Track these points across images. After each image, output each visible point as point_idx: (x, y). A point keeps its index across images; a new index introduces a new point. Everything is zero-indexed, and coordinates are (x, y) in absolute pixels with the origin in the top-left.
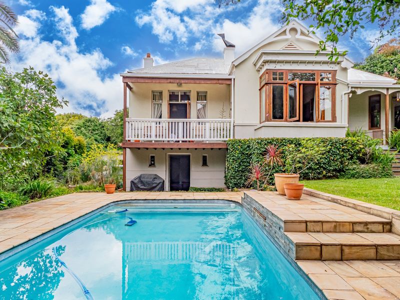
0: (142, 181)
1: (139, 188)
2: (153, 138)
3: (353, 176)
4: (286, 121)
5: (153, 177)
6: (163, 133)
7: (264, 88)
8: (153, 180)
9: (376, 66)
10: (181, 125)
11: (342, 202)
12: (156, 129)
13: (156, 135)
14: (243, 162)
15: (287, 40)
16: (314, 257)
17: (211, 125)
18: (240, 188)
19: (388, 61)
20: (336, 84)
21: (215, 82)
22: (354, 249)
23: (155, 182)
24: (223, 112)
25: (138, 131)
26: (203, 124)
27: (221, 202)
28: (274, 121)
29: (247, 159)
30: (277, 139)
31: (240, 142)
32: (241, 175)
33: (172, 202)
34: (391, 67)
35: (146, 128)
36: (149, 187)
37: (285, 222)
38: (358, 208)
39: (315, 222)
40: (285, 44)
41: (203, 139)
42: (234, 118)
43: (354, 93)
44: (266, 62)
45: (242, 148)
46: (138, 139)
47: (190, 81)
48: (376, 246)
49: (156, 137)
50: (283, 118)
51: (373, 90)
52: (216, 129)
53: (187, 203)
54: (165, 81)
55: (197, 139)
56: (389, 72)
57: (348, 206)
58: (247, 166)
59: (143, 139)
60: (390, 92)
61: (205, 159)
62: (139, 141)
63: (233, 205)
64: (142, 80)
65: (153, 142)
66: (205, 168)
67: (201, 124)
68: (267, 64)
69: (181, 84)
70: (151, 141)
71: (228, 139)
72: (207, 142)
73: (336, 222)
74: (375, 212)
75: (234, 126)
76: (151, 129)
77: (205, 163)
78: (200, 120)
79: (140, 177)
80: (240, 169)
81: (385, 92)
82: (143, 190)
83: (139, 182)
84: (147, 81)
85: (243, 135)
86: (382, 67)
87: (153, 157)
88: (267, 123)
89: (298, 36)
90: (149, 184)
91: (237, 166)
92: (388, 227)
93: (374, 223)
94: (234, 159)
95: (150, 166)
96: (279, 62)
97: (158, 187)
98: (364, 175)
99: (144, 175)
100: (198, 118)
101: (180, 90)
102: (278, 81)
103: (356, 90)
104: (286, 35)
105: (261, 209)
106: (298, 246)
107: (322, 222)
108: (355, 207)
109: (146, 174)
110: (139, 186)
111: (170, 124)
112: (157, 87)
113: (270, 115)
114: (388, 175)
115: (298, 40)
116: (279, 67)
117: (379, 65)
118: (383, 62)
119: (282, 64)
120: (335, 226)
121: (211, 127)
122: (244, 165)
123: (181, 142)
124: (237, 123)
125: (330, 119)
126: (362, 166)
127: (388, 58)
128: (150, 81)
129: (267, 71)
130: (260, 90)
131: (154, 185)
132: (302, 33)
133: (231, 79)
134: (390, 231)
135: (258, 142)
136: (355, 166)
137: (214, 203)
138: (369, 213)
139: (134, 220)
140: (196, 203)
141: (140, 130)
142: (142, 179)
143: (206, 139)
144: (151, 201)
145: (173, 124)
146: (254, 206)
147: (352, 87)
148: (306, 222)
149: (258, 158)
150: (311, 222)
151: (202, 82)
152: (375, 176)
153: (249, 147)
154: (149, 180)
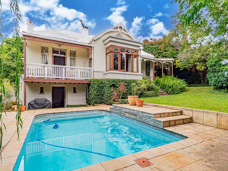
0: (37, 103)
1: (35, 107)
2: (46, 76)
3: (146, 96)
4: (119, 71)
5: (44, 100)
6: (50, 73)
7: (109, 54)
8: (45, 102)
9: (146, 49)
10: (64, 69)
11: (159, 106)
12: (48, 71)
13: (48, 74)
14: (99, 91)
15: (118, 32)
16: (168, 126)
17: (81, 70)
18: (97, 104)
19: (150, 48)
20: (138, 56)
21: (83, 47)
22: (178, 121)
23: (46, 103)
24: (85, 63)
25: (33, 71)
26: (74, 69)
27: (96, 111)
28: (114, 71)
29: (100, 89)
30: (117, 80)
31: (97, 80)
32: (98, 98)
33: (70, 113)
34: (152, 50)
35: (39, 70)
36: (42, 106)
37: (154, 114)
38: (168, 108)
39: (163, 113)
40: (117, 34)
41: (75, 78)
42: (93, 67)
43: (143, 60)
44: (111, 41)
45: (98, 83)
46: (33, 76)
47: (69, 44)
48: (183, 119)
49: (48, 76)
50: (118, 70)
51: (149, 60)
52: (84, 73)
53: (79, 113)
54: (54, 42)
55: (72, 78)
56: (151, 52)
57: (163, 108)
58: (100, 93)
59: (36, 76)
60: (155, 61)
61: (74, 89)
62: (34, 78)
63: (104, 112)
64: (38, 40)
65: (46, 78)
66: (75, 94)
67: (72, 69)
68: (111, 42)
69: (61, 45)
70: (45, 78)
71: (90, 78)
72: (79, 80)
73: (168, 113)
74: (175, 108)
75: (93, 72)
76: (44, 71)
77: (75, 91)
78: (72, 67)
79: (35, 101)
80: (97, 94)
81: (153, 61)
82: (38, 108)
83: (34, 103)
84: (41, 40)
85: (98, 76)
86: (149, 50)
87: (42, 88)
88: (111, 71)
89: (123, 31)
90: (42, 105)
91: (96, 93)
92: (181, 113)
93: (178, 112)
94: (94, 89)
95: (40, 93)
96: (117, 42)
97: (48, 106)
98: (150, 96)
99: (37, 99)
100: (71, 66)
101: (60, 49)
102: (116, 51)
103: (144, 59)
104: (117, 29)
105: (132, 112)
106: (164, 122)
107: (165, 113)
108: (166, 108)
109: (39, 99)
110: (35, 106)
111: (53, 68)
112: (45, 45)
113: (112, 67)
114: (157, 96)
115: (122, 33)
116: (116, 44)
117: (147, 49)
118: (149, 48)
119: (118, 43)
120: (168, 114)
121: (81, 72)
122: (99, 92)
123: (64, 79)
124: (95, 70)
125: (136, 71)
126: (149, 92)
127: (150, 46)
128: (43, 41)
129: (111, 46)
130: (106, 54)
131: (46, 105)
132: (124, 30)
133: (92, 47)
134: (182, 114)
135: (108, 81)
136: (146, 92)
137: (93, 112)
138: (172, 109)
139: (57, 125)
140: (84, 112)
141: (34, 71)
142: (37, 102)
143: (78, 78)
144: (57, 114)
145: (57, 68)
146: (123, 111)
147: (142, 58)
148: (160, 114)
149: (108, 89)
150: (161, 113)
151: (76, 46)
152: (153, 96)
153: (102, 83)
154: (42, 102)
